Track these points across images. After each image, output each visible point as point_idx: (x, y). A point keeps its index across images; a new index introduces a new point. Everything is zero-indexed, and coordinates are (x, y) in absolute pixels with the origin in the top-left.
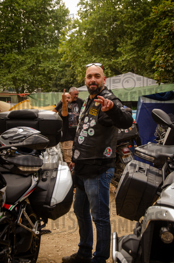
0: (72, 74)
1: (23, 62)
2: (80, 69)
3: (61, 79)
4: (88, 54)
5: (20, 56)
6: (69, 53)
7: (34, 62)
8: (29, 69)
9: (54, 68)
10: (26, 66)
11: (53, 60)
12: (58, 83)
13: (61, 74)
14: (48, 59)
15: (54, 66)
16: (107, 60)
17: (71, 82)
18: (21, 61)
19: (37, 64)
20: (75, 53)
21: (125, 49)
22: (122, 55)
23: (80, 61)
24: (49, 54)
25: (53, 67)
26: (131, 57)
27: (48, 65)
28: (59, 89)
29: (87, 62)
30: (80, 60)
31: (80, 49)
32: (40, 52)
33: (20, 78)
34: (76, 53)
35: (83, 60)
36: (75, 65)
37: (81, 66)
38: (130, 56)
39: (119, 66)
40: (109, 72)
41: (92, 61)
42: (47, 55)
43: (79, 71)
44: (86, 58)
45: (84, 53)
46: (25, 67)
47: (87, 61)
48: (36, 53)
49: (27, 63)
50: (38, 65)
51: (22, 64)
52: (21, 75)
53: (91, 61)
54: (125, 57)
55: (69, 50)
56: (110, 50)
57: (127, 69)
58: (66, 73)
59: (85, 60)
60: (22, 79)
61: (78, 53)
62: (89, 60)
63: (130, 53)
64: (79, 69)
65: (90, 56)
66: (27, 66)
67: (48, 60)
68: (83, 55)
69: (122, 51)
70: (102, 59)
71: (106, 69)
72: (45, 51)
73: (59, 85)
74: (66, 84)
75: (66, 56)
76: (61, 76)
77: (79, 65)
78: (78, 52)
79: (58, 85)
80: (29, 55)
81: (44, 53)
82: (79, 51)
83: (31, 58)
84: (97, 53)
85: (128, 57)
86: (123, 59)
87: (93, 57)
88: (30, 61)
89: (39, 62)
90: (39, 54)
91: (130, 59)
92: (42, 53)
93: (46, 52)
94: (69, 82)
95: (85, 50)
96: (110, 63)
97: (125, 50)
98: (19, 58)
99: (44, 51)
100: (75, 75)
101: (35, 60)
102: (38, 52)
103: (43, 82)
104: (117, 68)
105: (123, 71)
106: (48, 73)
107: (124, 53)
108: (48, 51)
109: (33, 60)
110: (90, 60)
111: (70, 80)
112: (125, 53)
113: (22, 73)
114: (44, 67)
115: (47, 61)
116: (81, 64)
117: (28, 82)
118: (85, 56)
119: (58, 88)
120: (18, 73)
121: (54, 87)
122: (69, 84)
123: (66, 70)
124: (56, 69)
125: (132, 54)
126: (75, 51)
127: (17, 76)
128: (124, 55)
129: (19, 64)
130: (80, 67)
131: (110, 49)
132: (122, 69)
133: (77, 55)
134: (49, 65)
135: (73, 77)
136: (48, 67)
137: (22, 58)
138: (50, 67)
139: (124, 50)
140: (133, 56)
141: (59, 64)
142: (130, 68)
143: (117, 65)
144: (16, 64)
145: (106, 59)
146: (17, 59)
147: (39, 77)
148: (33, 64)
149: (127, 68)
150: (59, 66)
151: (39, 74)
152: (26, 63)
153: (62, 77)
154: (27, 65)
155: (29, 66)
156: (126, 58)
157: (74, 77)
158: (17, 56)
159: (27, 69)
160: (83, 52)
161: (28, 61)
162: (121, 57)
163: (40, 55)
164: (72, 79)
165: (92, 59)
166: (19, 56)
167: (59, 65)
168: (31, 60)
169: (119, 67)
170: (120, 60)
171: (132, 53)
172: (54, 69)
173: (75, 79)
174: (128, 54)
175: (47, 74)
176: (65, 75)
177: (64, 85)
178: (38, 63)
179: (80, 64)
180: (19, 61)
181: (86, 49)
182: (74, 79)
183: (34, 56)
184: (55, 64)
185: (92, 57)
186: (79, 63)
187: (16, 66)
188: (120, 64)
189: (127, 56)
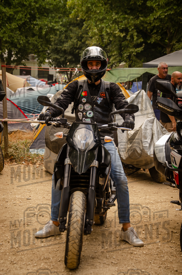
0: (79, 36)
1: (11, 16)
2: (96, 30)
3: (63, 42)
4: (107, 9)
5: (7, 8)
6: (81, 7)
7: (27, 18)
8: (20, 28)
9: (55, 26)
10: (15, 22)
11: (53, 15)
12: (60, 48)
13: (64, 35)
14: (45, 14)
15: (55, 25)
16: (132, 19)
17: (78, 46)
18: (9, 15)
19: (30, 21)
20: (89, 7)
21: (159, 3)
22: (154, 11)
23: (96, 19)
24: (47, 7)
25: (53, 25)
26: (166, 14)
27: (46, 23)
28: (61, 57)
29: (105, 21)
30: (96, 17)
31: (96, 2)
32: (35, 4)
33: (7, 39)
34: (91, 8)
35: (100, 17)
36: (89, 25)
37: (96, 26)
38: (165, 12)
39: (148, 26)
40: (135, 35)
41: (113, 18)
42: (45, 8)
43: (95, 33)
44: (104, 16)
45: (102, 8)
46: (15, 24)
47: (105, 18)
48: (30, 5)
49: (17, 19)
50: (32, 22)
51: (10, 19)
52: (9, 35)
53: (110, 20)
54: (158, 14)
55: (81, 3)
56: (137, 4)
57: (159, 31)
58: (71, 34)
59: (102, 18)
60: (10, 41)
61: (94, 8)
62: (108, 18)
63: (164, 9)
64: (94, 31)
65: (110, 12)
66: (17, 23)
67: (47, 15)
68: (100, 11)
69: (154, 6)
70: (126, 16)
71: (131, 31)
72: (42, 3)
73: (61, 51)
74: (72, 50)
75: (77, 12)
76: (64, 38)
77: (94, 24)
78: (93, 6)
79: (59, 51)
80: (19, 8)
81: (40, 5)
82: (95, 5)
83: (22, 12)
84: (118, 8)
85: (162, 14)
86: (155, 17)
87: (114, 14)
88: (21, 16)
89: (33, 18)
90: (34, 6)
91: (165, 16)
92: (37, 6)
93: (44, 4)
94: (75, 46)
95: (102, 3)
96: (136, 23)
97: (159, 5)
98: (7, 11)
99: (40, 3)
100: (83, 37)
101: (28, 14)
102: (33, 4)
103: (39, 46)
104: (145, 29)
105: (153, 34)
106: (47, 34)
107: (157, 9)
108: (46, 3)
109: (26, 15)
110: (110, 17)
111: (77, 45)
112: (159, 9)
113: (11, 34)
114: (40, 25)
115: (45, 16)
116: (98, 23)
117: (18, 46)
118: (103, 11)
119: (59, 54)
120: (4, 32)
121: (55, 53)
122: (75, 50)
123: (71, 30)
124: (58, 28)
125: (167, 11)
126: (89, 5)
127: (3, 37)
128: (157, 12)
129: (6, 19)
130: (95, 28)
131: (137, 2)
132: (152, 31)
133: (92, 10)
134: (48, 22)
135: (81, 41)
136: (47, 25)
137: (10, 11)
138: (49, 25)
139: (157, 4)
140: (169, 13)
141: (62, 21)
142: (164, 29)
143: (146, 25)
144: (2, 19)
145: (132, 17)
146: (3, 12)
147: (34, 39)
148: (26, 20)
149: (159, 29)
150: (61, 25)
151: (34, 35)
152: (15, 19)
153: (65, 40)
154: (17, 21)
155: (20, 24)
156: (160, 16)
157: (83, 41)
158: (3, 8)
159: (17, 27)
160: (100, 6)
161: (19, 17)
162: (153, 14)
163: (35, 8)
164: (79, 43)
165: (113, 16)
166: (5, 8)
167: (61, 23)
168: (22, 14)
169: (148, 28)
170: (151, 18)
171: (167, 9)
172: (55, 28)
173: (84, 43)
174: (162, 9)
175: (44, 35)
176: (69, 37)
177: (68, 51)
178: (32, 20)
179: (96, 23)
180: (5, 15)
181: (104, 3)
182: (82, 43)
183: (26, 9)
184: (56, 22)
185: (112, 14)
186: (94, 22)
187: (2, 22)
188: (150, 23)
189: (161, 12)
